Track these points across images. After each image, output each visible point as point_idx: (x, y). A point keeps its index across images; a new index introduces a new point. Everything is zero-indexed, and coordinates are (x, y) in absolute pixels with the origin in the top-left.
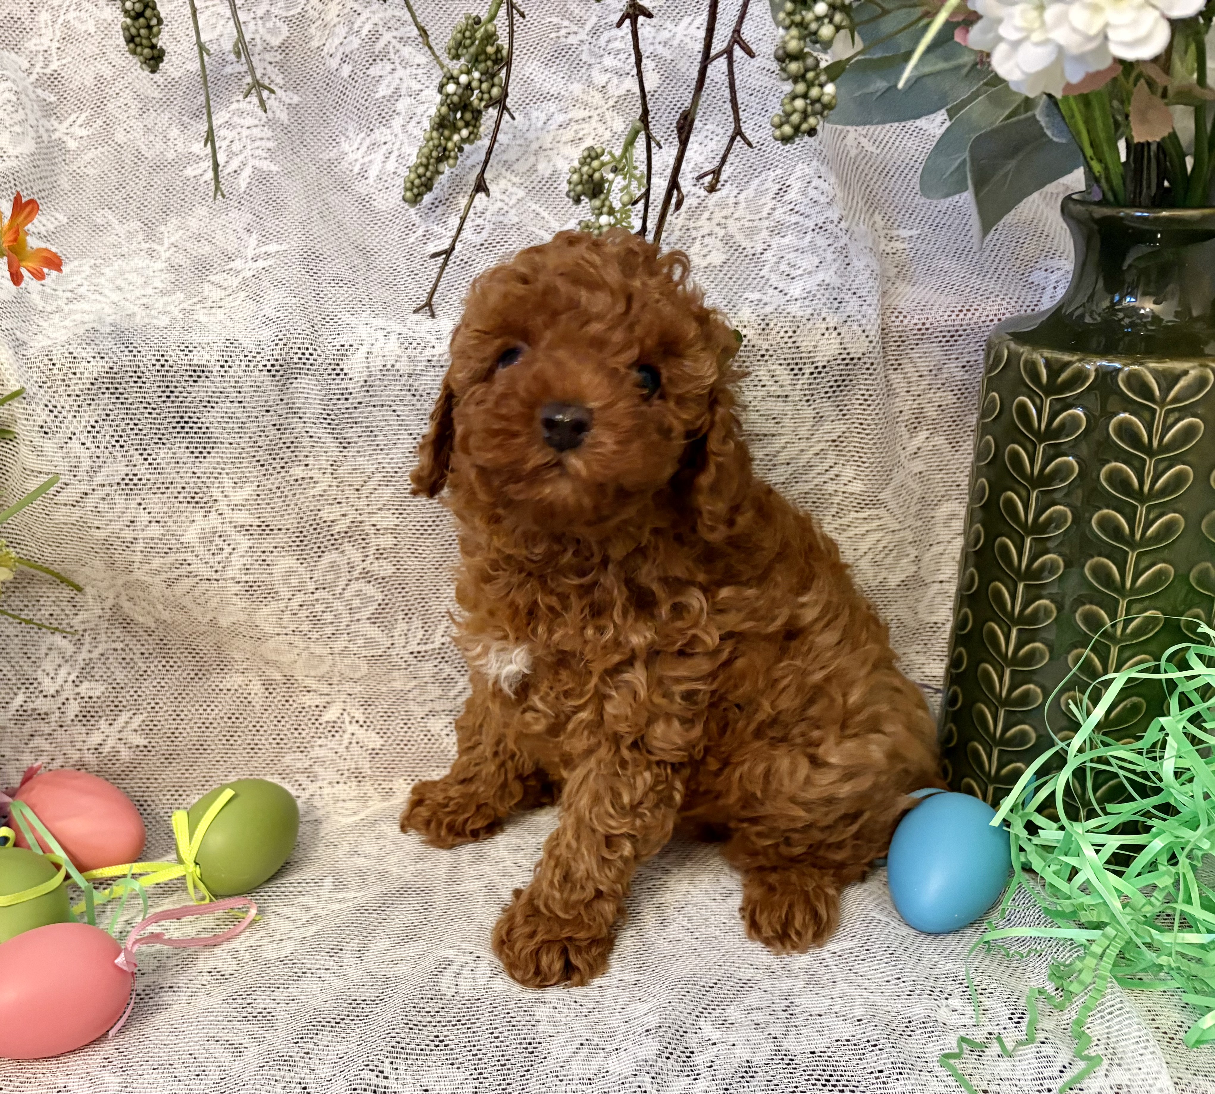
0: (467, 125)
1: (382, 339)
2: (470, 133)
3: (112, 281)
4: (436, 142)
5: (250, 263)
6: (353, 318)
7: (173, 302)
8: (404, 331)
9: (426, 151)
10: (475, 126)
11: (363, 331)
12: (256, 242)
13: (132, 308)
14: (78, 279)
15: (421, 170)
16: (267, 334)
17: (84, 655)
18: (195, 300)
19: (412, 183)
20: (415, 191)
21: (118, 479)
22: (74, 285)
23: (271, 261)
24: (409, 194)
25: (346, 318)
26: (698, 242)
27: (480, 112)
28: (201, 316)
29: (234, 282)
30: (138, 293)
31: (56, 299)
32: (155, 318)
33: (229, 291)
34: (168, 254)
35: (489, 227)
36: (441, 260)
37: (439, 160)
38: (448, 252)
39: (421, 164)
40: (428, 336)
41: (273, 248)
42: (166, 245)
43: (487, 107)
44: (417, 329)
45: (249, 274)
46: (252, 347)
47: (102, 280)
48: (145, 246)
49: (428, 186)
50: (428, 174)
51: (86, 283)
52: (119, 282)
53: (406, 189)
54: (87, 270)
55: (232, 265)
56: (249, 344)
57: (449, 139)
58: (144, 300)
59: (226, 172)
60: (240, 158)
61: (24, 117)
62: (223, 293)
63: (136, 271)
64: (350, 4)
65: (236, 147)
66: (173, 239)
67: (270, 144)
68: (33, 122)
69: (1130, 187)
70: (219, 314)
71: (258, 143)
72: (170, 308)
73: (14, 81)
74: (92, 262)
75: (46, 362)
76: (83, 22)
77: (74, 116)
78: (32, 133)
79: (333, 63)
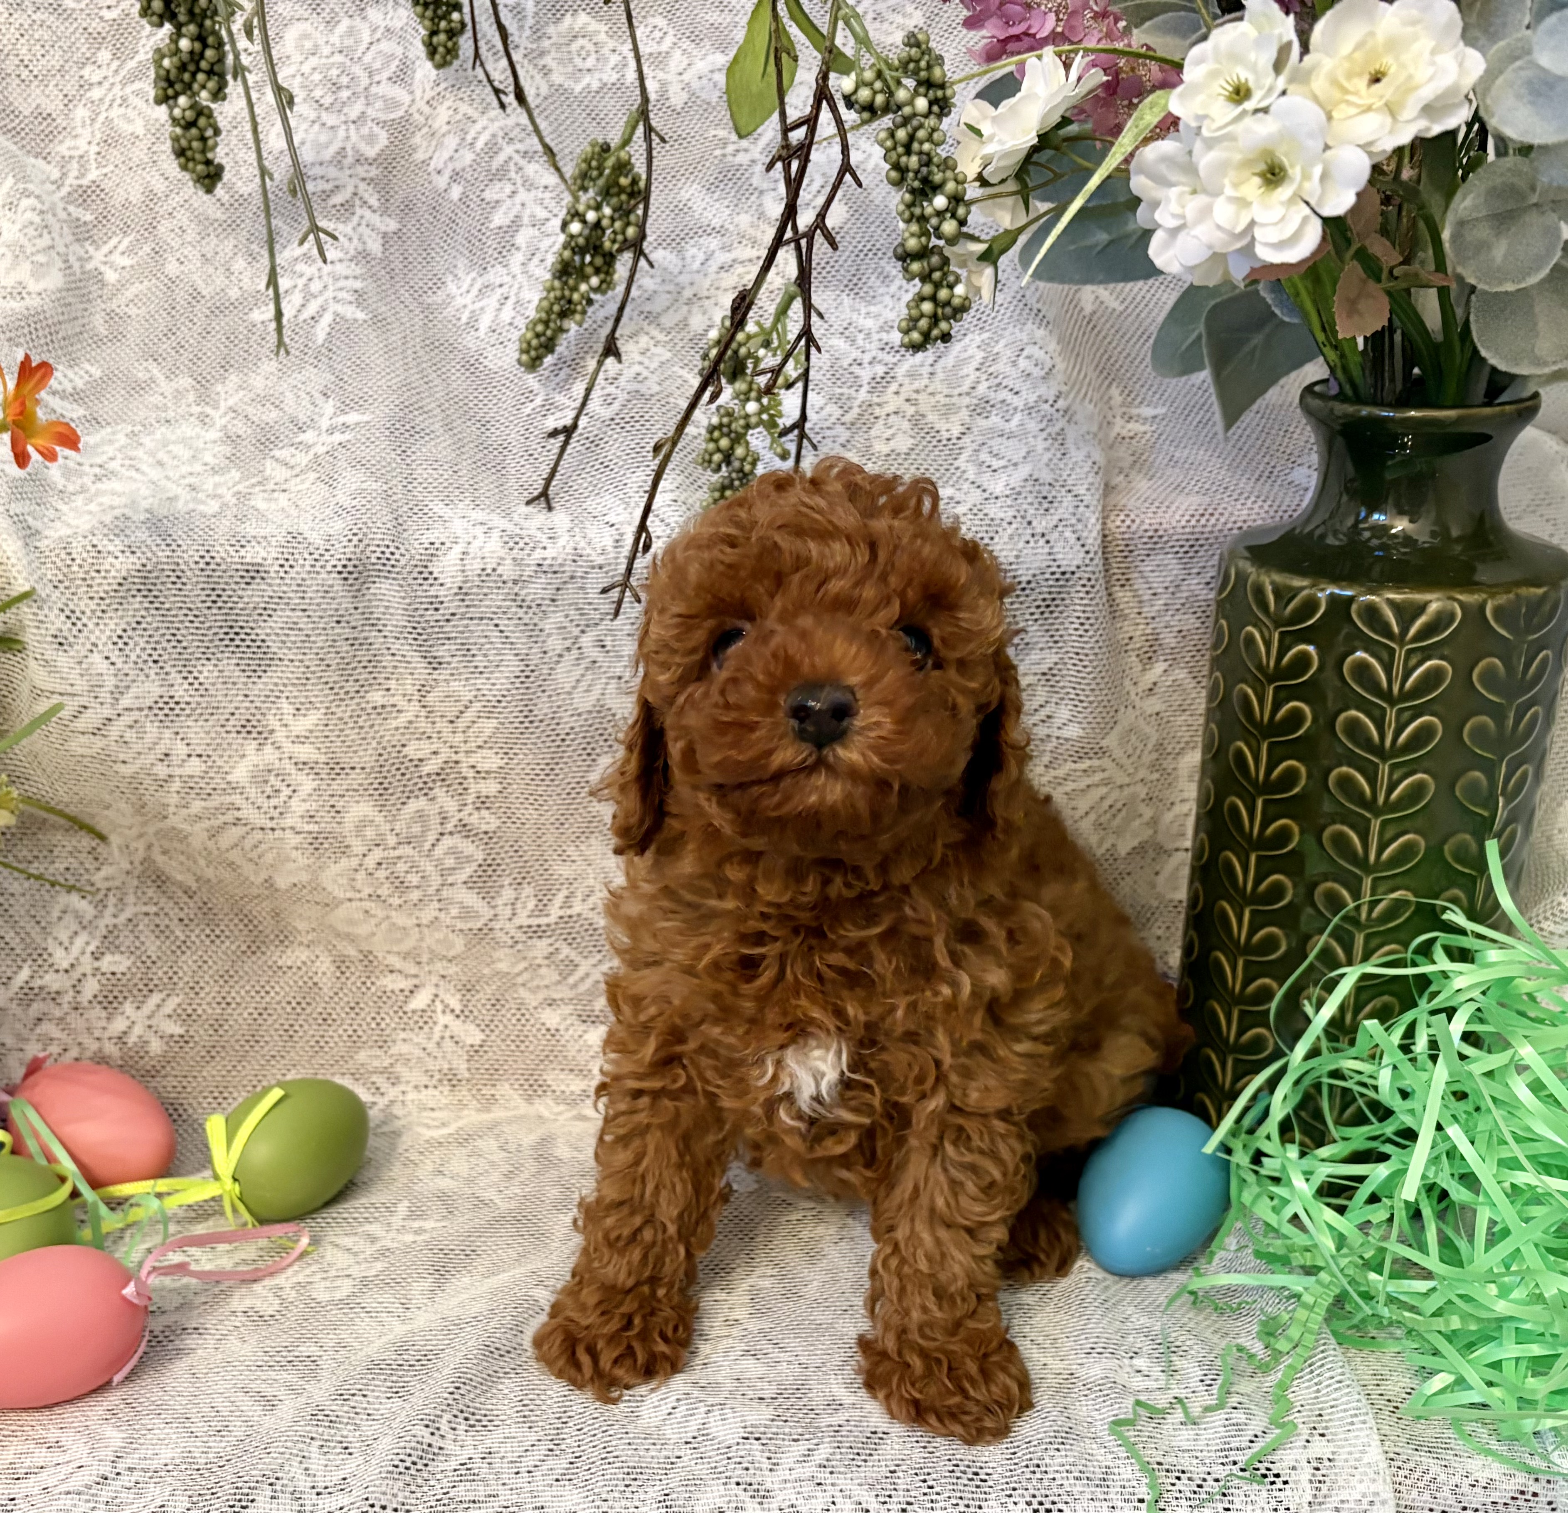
0: (597, 271)
1: (481, 537)
2: (602, 282)
3: (152, 454)
4: (558, 293)
5: (325, 438)
6: (447, 509)
7: (226, 482)
8: (510, 527)
9: (545, 304)
10: (607, 273)
11: (458, 526)
12: (333, 410)
13: (174, 489)
14: (110, 450)
15: (540, 328)
16: (337, 526)
17: (107, 920)
18: (254, 481)
19: (529, 343)
20: (533, 353)
21: (149, 702)
22: (105, 458)
23: (347, 436)
24: (525, 357)
25: (439, 508)
26: (881, 422)
27: (613, 257)
28: (259, 501)
29: (302, 459)
30: (185, 469)
32: (202, 502)
33: (297, 470)
34: (224, 421)
35: (622, 397)
36: (562, 438)
37: (563, 315)
38: (569, 431)
39: (540, 320)
40: (539, 534)
41: (352, 418)
42: (222, 409)
43: (621, 250)
44: (526, 524)
45: (321, 450)
46: (318, 542)
47: (140, 453)
48: (196, 409)
49: (549, 346)
50: (549, 333)
51: (119, 456)
52: (161, 455)
53: (522, 351)
54: (122, 440)
55: (302, 437)
56: (315, 539)
57: (575, 289)
58: (191, 480)
59: (301, 318)
60: (320, 301)
61: (50, 243)
62: (289, 473)
63: (184, 441)
64: (464, 108)
65: (316, 286)
66: (231, 402)
67: (358, 285)
68: (62, 249)
69: (1370, 380)
70: (283, 500)
71: (342, 283)
72: (222, 491)
73: (39, 197)
74: (130, 428)
75: (63, 556)
76: (129, 121)
77: (115, 240)
78: (59, 263)
79: (441, 182)
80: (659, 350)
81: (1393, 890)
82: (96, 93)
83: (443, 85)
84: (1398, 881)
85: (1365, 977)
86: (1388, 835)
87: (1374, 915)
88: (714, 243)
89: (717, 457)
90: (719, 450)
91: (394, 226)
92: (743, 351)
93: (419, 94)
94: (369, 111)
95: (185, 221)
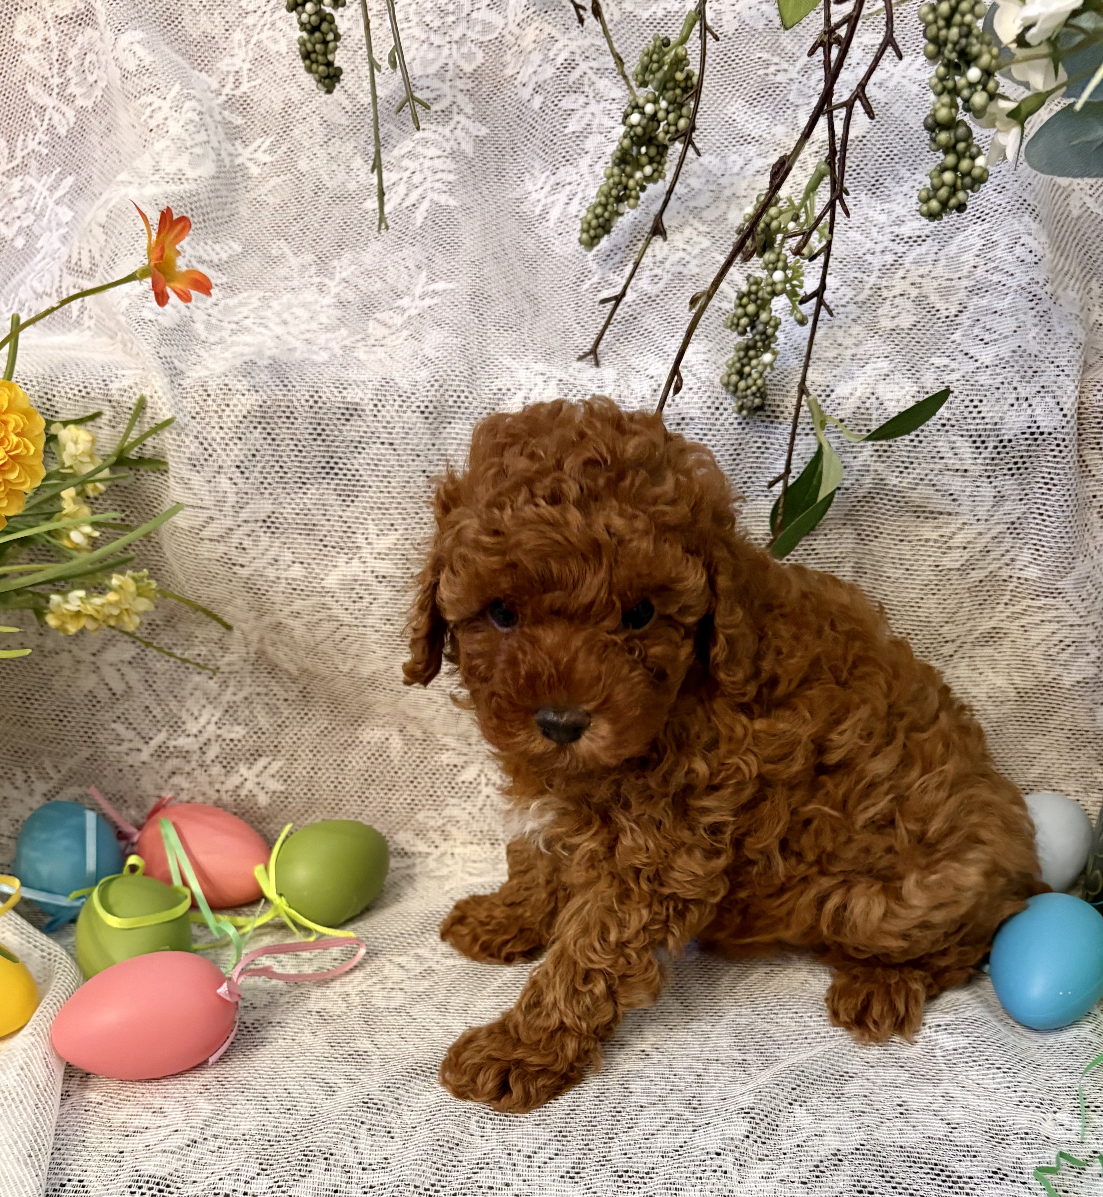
0: (651, 161)
1: (541, 385)
2: (654, 171)
3: (278, 314)
4: (617, 179)
5: (418, 302)
6: (514, 363)
7: (335, 339)
8: (565, 377)
9: (605, 189)
10: (659, 163)
11: (522, 375)
12: (425, 280)
13: (294, 343)
14: (245, 311)
15: (599, 210)
16: (423, 374)
17: (227, 696)
18: (359, 337)
19: (589, 224)
20: (592, 232)
21: (263, 516)
22: (240, 316)
23: (436, 300)
24: (585, 236)
25: (507, 361)
26: (888, 302)
27: (666, 147)
28: (361, 354)
29: (398, 320)
30: (303, 327)
31: (222, 329)
32: (315, 353)
33: (394, 329)
34: (337, 290)
35: (667, 277)
36: (610, 306)
37: (619, 200)
38: (618, 299)
39: (600, 204)
40: (590, 384)
41: (440, 286)
42: (337, 280)
43: (673, 140)
44: (579, 376)
45: (413, 312)
46: (407, 387)
47: (269, 313)
48: (316, 280)
49: (605, 228)
50: (606, 215)
51: (252, 315)
52: (286, 316)
53: (583, 231)
54: (256, 303)
55: (399, 302)
56: (405, 384)
57: (630, 176)
58: (308, 336)
59: (405, 205)
60: (420, 191)
61: (206, 138)
62: (385, 331)
63: (304, 305)
64: (548, 29)
65: (417, 179)
66: (344, 275)
67: (451, 177)
68: (216, 145)
70: (380, 352)
71: (439, 175)
72: (331, 345)
73: (199, 100)
74: (262, 294)
75: (201, 392)
76: (275, 42)
77: (259, 141)
78: (212, 156)
79: (526, 93)
80: (701, 239)
82: (250, 20)
83: (532, 9)
88: (752, 150)
89: (744, 321)
90: (746, 315)
91: (484, 131)
92: (774, 224)
93: (511, 18)
94: (469, 33)
95: (316, 125)
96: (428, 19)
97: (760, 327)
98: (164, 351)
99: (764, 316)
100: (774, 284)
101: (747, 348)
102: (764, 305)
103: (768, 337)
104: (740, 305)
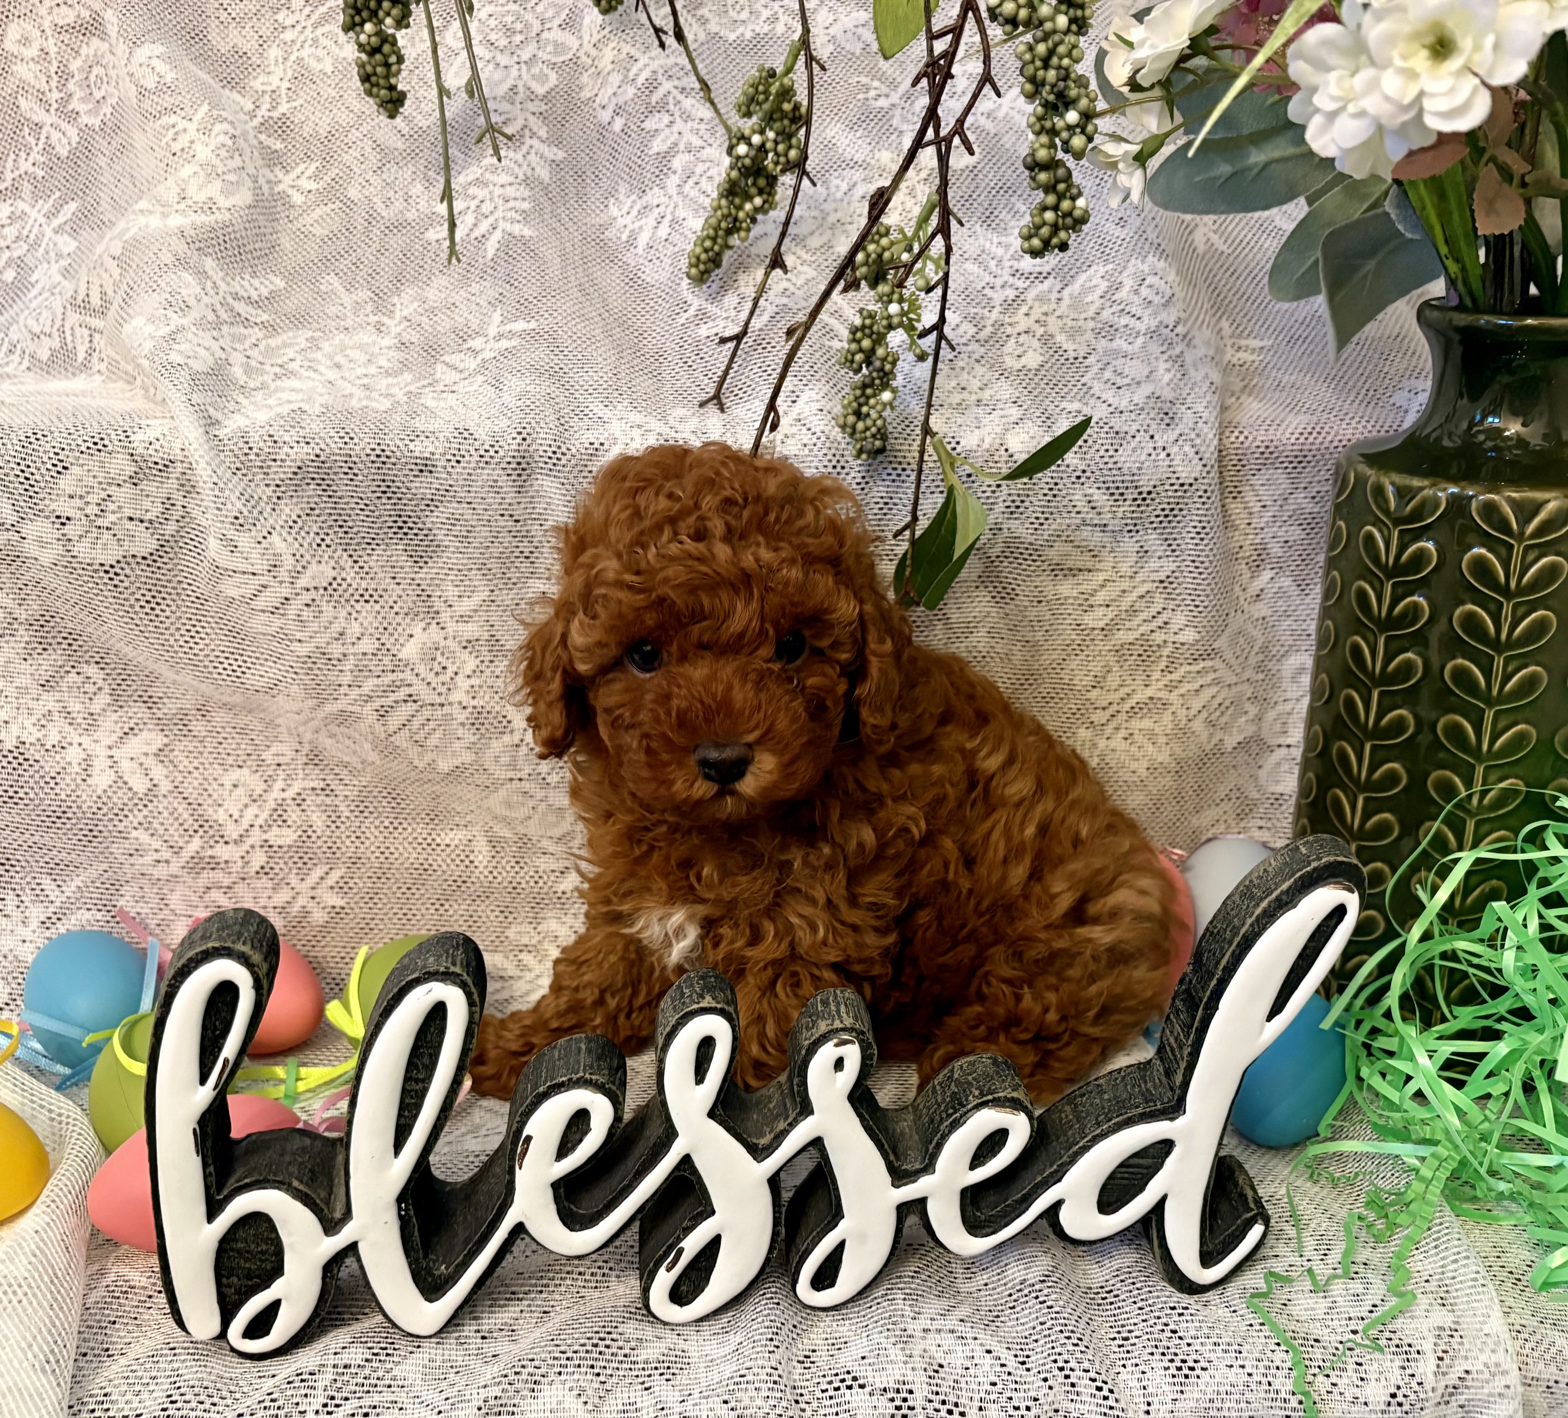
0: (761, 192)
2: (765, 202)
3: (330, 357)
4: (725, 211)
5: (492, 344)
6: (606, 411)
7: (398, 383)
9: (713, 221)
10: (770, 194)
11: (615, 427)
12: (500, 319)
13: (349, 388)
14: (291, 353)
15: (708, 244)
18: (425, 382)
19: (698, 258)
20: (702, 268)
21: (324, 583)
22: (285, 359)
23: (513, 342)
24: (693, 271)
25: (599, 410)
27: (775, 178)
28: (429, 401)
29: (471, 363)
30: (360, 371)
31: (263, 373)
32: (375, 400)
33: (466, 374)
34: (398, 329)
37: (729, 232)
39: (709, 237)
41: (520, 326)
42: (397, 318)
43: (783, 172)
45: (487, 355)
46: (484, 439)
47: (319, 355)
48: (373, 319)
49: (716, 261)
50: (717, 248)
51: (299, 358)
52: (339, 359)
53: (692, 265)
54: (302, 343)
55: (471, 343)
56: (481, 435)
57: (740, 208)
58: (365, 381)
59: (473, 236)
60: (491, 220)
61: (240, 164)
62: (457, 376)
63: (360, 347)
64: (627, 48)
65: (486, 208)
66: (406, 312)
67: (526, 205)
68: (252, 171)
69: (1490, 292)
70: (452, 399)
71: (511, 204)
72: (395, 390)
73: (232, 123)
74: (310, 333)
75: (241, 445)
76: (319, 60)
77: (302, 167)
78: (249, 183)
79: (605, 116)
80: (805, 268)
81: (1501, 780)
82: (288, 36)
83: (608, 29)
84: (1506, 770)
85: (1478, 861)
86: (1501, 725)
87: (1486, 801)
88: (858, 175)
89: (859, 357)
90: (861, 350)
91: (560, 155)
92: (887, 255)
93: (586, 38)
94: (540, 54)
95: (368, 149)
96: (493, 37)
97: (877, 364)
98: (196, 398)
99: (880, 352)
100: (889, 317)
101: (864, 386)
102: (879, 339)
103: (886, 374)
104: (854, 340)
